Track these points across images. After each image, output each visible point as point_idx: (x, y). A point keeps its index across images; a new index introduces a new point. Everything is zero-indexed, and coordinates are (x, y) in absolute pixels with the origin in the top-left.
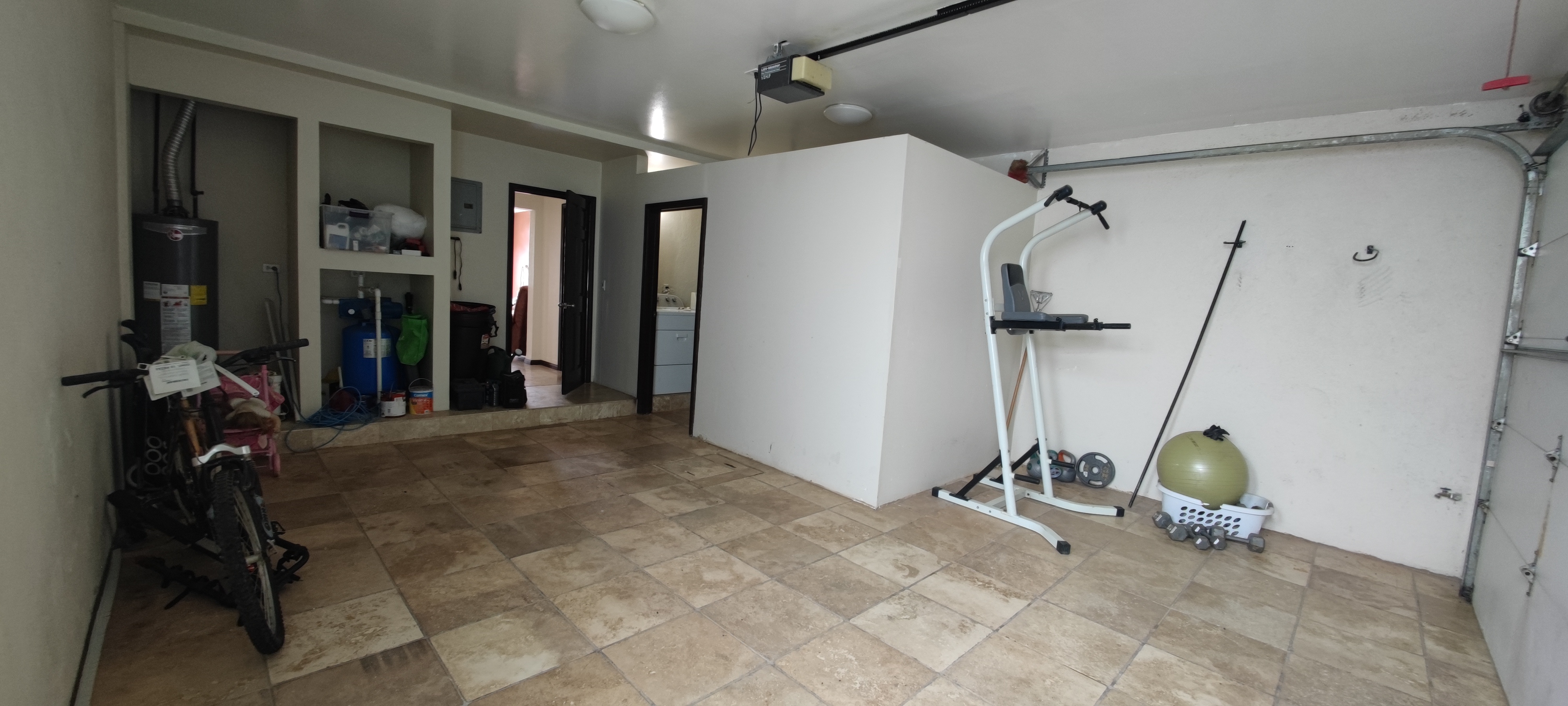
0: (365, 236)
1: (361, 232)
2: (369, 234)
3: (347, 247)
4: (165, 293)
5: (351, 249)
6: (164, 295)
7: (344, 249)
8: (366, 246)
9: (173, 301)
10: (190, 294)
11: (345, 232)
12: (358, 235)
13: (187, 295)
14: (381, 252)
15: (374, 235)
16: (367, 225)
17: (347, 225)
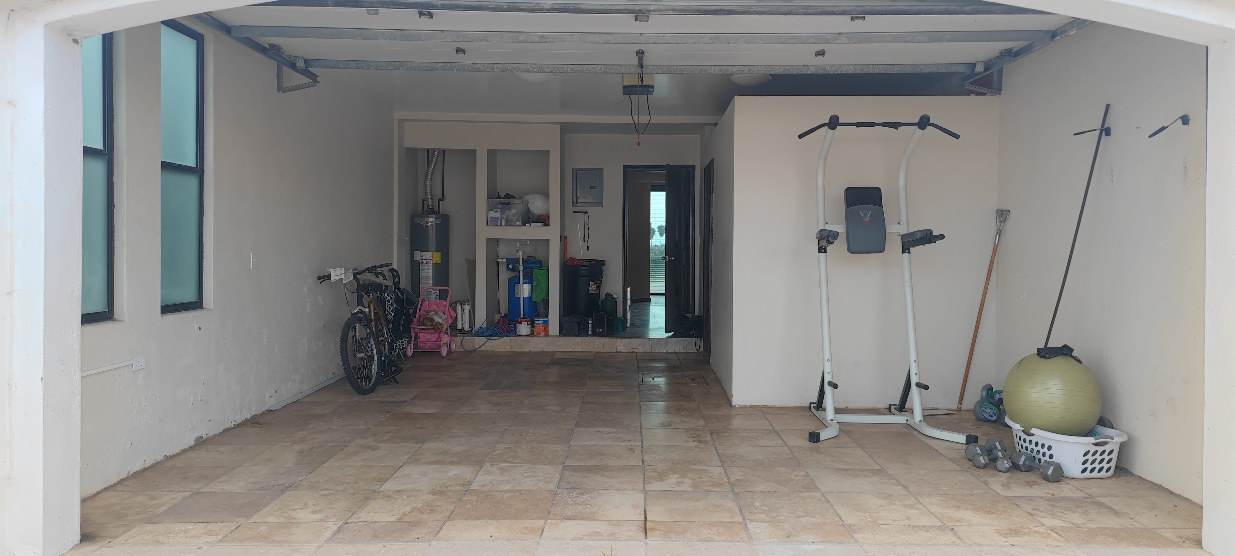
0: (508, 216)
1: (507, 213)
2: (511, 214)
3: (499, 224)
4: (422, 257)
5: (501, 225)
6: (421, 258)
7: (497, 225)
8: (509, 223)
9: (425, 261)
10: (432, 258)
11: (498, 215)
12: (504, 216)
13: (431, 258)
14: (517, 226)
15: (513, 215)
16: (510, 209)
17: (499, 210)
